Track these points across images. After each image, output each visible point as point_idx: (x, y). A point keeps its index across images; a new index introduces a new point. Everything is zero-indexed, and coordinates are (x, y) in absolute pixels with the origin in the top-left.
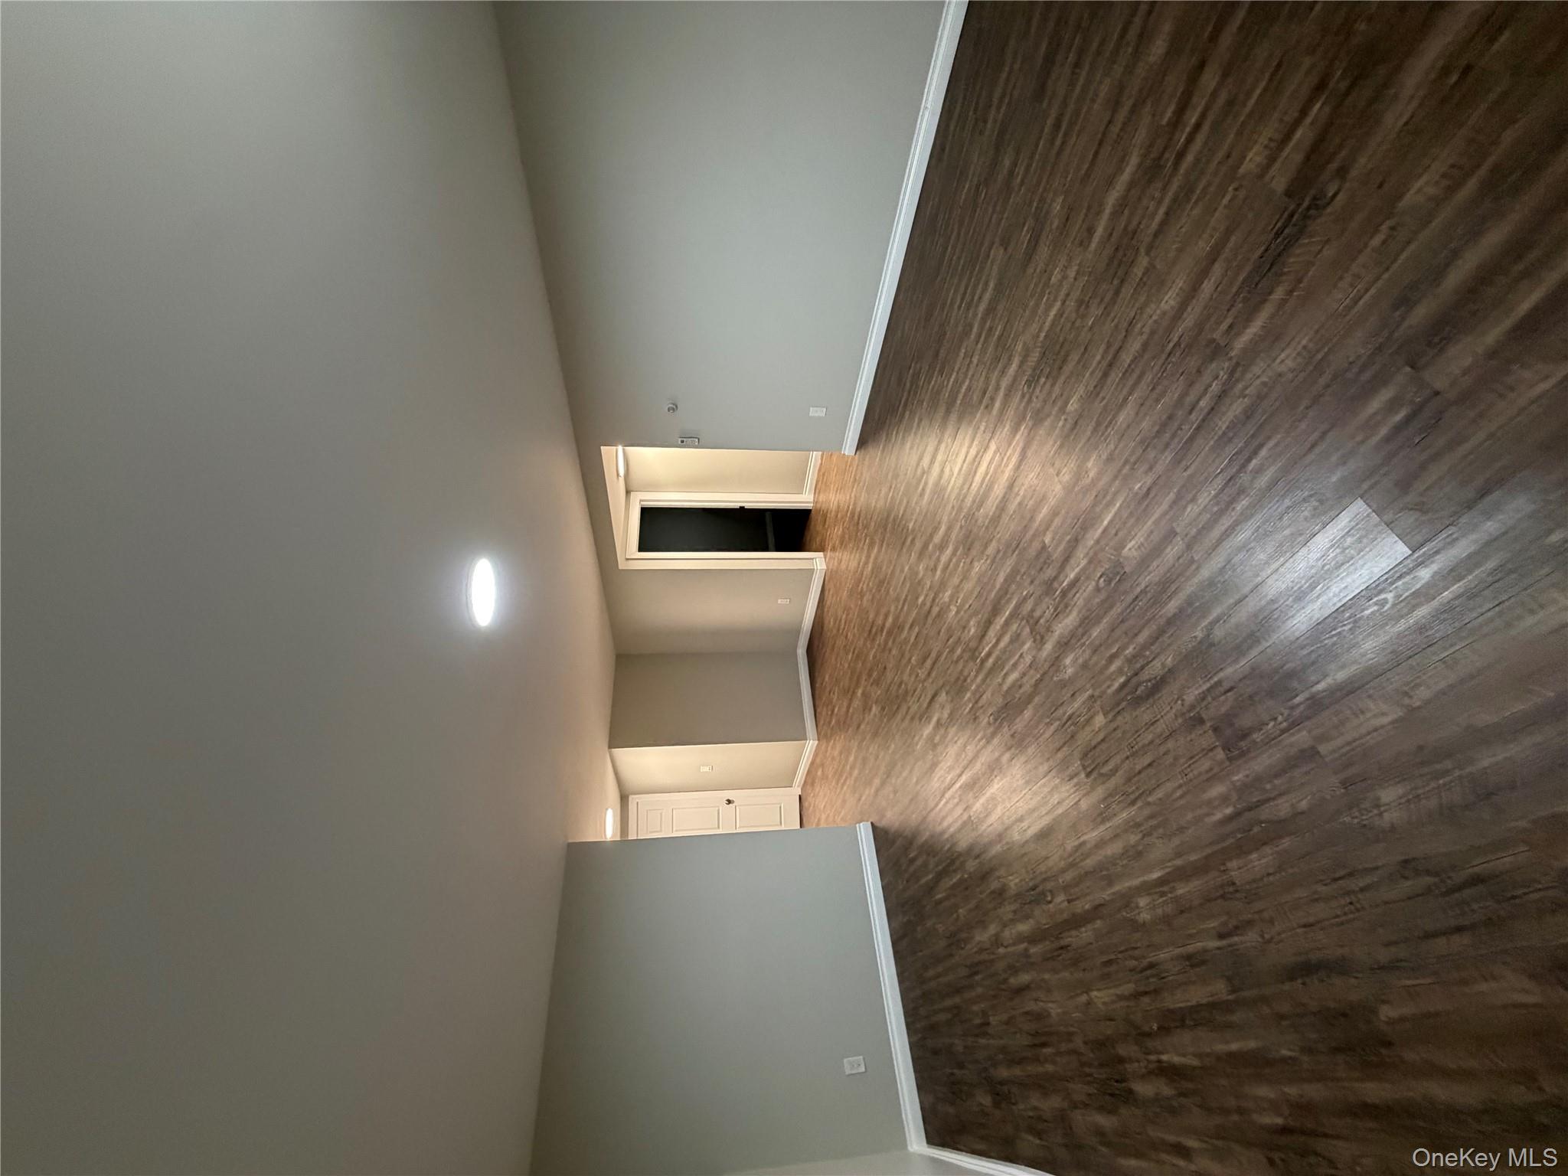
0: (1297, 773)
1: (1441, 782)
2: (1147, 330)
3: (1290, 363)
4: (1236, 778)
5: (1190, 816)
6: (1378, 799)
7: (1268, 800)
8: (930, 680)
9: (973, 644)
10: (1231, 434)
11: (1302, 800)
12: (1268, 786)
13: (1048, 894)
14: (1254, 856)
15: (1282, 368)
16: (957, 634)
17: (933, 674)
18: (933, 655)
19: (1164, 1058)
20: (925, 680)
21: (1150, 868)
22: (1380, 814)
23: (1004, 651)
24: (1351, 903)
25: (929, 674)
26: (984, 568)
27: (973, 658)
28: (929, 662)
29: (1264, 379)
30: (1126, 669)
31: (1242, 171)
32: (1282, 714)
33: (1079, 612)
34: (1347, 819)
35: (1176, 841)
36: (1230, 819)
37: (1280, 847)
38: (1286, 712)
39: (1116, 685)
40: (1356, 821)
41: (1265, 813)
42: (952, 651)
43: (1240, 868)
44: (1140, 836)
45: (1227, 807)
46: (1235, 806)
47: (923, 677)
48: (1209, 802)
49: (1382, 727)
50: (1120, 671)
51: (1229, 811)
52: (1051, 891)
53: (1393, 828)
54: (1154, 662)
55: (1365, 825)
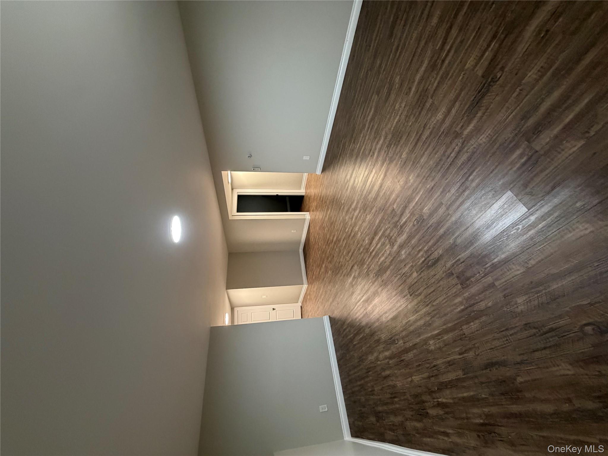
0: (488, 292)
1: (539, 294)
2: (431, 127)
3: (484, 140)
4: (465, 295)
5: (449, 309)
6: (517, 301)
7: (477, 303)
8: (351, 261)
9: (367, 246)
10: (462, 167)
11: (489, 303)
12: (477, 298)
13: (396, 340)
14: (472, 324)
15: (481, 142)
16: (361, 243)
17: (352, 258)
18: (352, 251)
19: (440, 400)
20: (349, 260)
21: (434, 329)
22: (517, 307)
23: (379, 249)
24: (507, 340)
25: (350, 258)
26: (371, 217)
27: (367, 252)
28: (350, 254)
29: (475, 146)
30: (424, 255)
31: (466, 67)
32: (482, 271)
33: (407, 234)
34: (505, 309)
35: (443, 319)
36: (463, 310)
37: (481, 320)
38: (483, 270)
39: (421, 261)
40: (508, 310)
41: (476, 308)
42: (359, 249)
43: (467, 328)
44: (430, 318)
45: (462, 306)
46: (465, 305)
47: (348, 259)
48: (455, 304)
49: (518, 275)
50: (422, 256)
51: (462, 307)
52: (397, 339)
53: (522, 311)
54: (435, 252)
55: (512, 311)
